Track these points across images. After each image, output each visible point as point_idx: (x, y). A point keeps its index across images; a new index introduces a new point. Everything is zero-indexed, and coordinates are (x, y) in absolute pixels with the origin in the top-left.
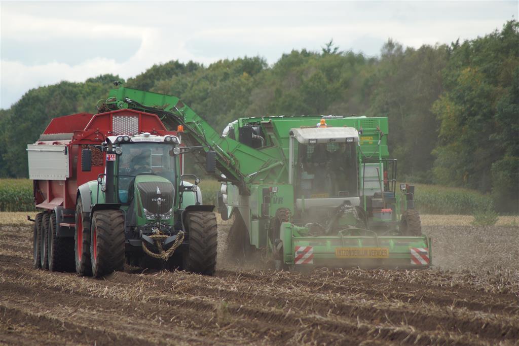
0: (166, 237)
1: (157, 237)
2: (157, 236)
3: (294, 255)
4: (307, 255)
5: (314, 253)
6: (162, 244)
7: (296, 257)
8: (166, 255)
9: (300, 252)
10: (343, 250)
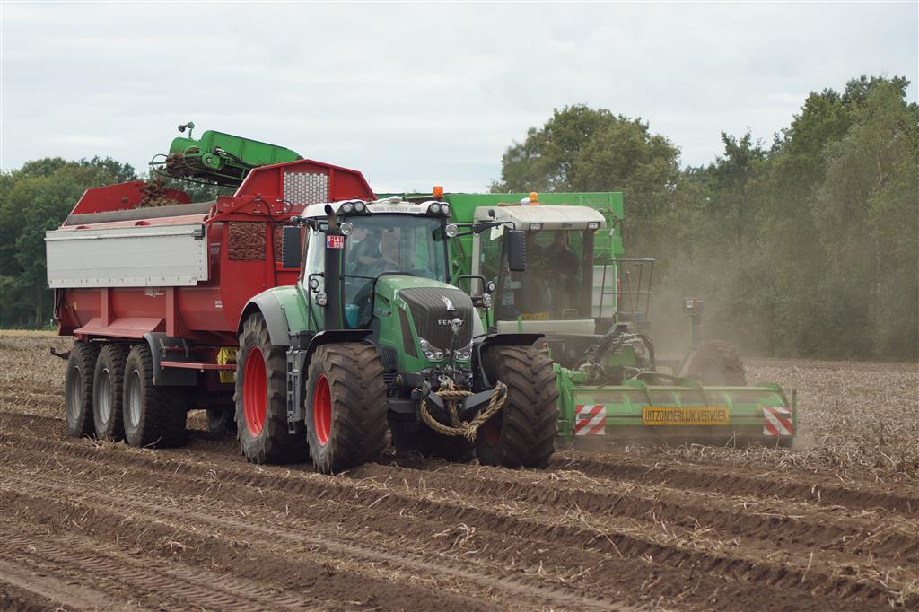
0: (468, 395)
1: (450, 395)
2: (450, 392)
3: (575, 420)
4: (596, 421)
5: (607, 417)
6: (458, 407)
7: (577, 423)
8: (471, 429)
9: (585, 415)
10: (654, 412)
